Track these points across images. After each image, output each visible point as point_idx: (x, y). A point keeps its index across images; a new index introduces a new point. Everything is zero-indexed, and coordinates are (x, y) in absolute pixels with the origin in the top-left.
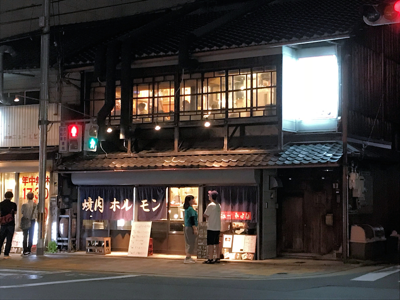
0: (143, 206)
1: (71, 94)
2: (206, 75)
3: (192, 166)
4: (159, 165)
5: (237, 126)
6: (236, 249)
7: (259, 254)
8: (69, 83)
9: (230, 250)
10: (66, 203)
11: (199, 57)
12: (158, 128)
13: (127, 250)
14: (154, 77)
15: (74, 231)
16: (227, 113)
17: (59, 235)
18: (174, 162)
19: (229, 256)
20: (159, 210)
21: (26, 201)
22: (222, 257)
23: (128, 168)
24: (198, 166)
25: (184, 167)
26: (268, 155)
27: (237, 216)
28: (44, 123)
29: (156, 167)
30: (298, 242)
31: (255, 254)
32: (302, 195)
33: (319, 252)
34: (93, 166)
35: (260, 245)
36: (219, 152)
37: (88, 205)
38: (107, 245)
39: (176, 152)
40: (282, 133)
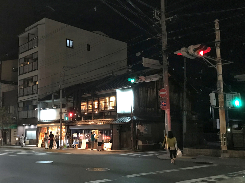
0: (85, 135)
1: (70, 105)
2: (100, 98)
3: (95, 124)
4: (88, 124)
5: (109, 112)
6: (107, 147)
7: (112, 148)
8: (69, 102)
9: (105, 147)
10: (69, 135)
11: (98, 93)
12: (86, 114)
13: (81, 147)
14: (88, 99)
15: (70, 142)
16: (104, 109)
17: (67, 143)
18: (92, 123)
19: (105, 149)
20: (89, 136)
21: (56, 134)
22: (103, 149)
23: (81, 125)
24: (97, 124)
25: (93, 124)
26: (114, 120)
27: (107, 138)
28: (61, 113)
29: (87, 124)
30: (125, 145)
31: (111, 149)
32: (125, 132)
33: (130, 148)
34: (73, 124)
35: (113, 146)
36: (103, 120)
37: (74, 135)
38: (77, 146)
39: (93, 120)
40: (117, 114)
